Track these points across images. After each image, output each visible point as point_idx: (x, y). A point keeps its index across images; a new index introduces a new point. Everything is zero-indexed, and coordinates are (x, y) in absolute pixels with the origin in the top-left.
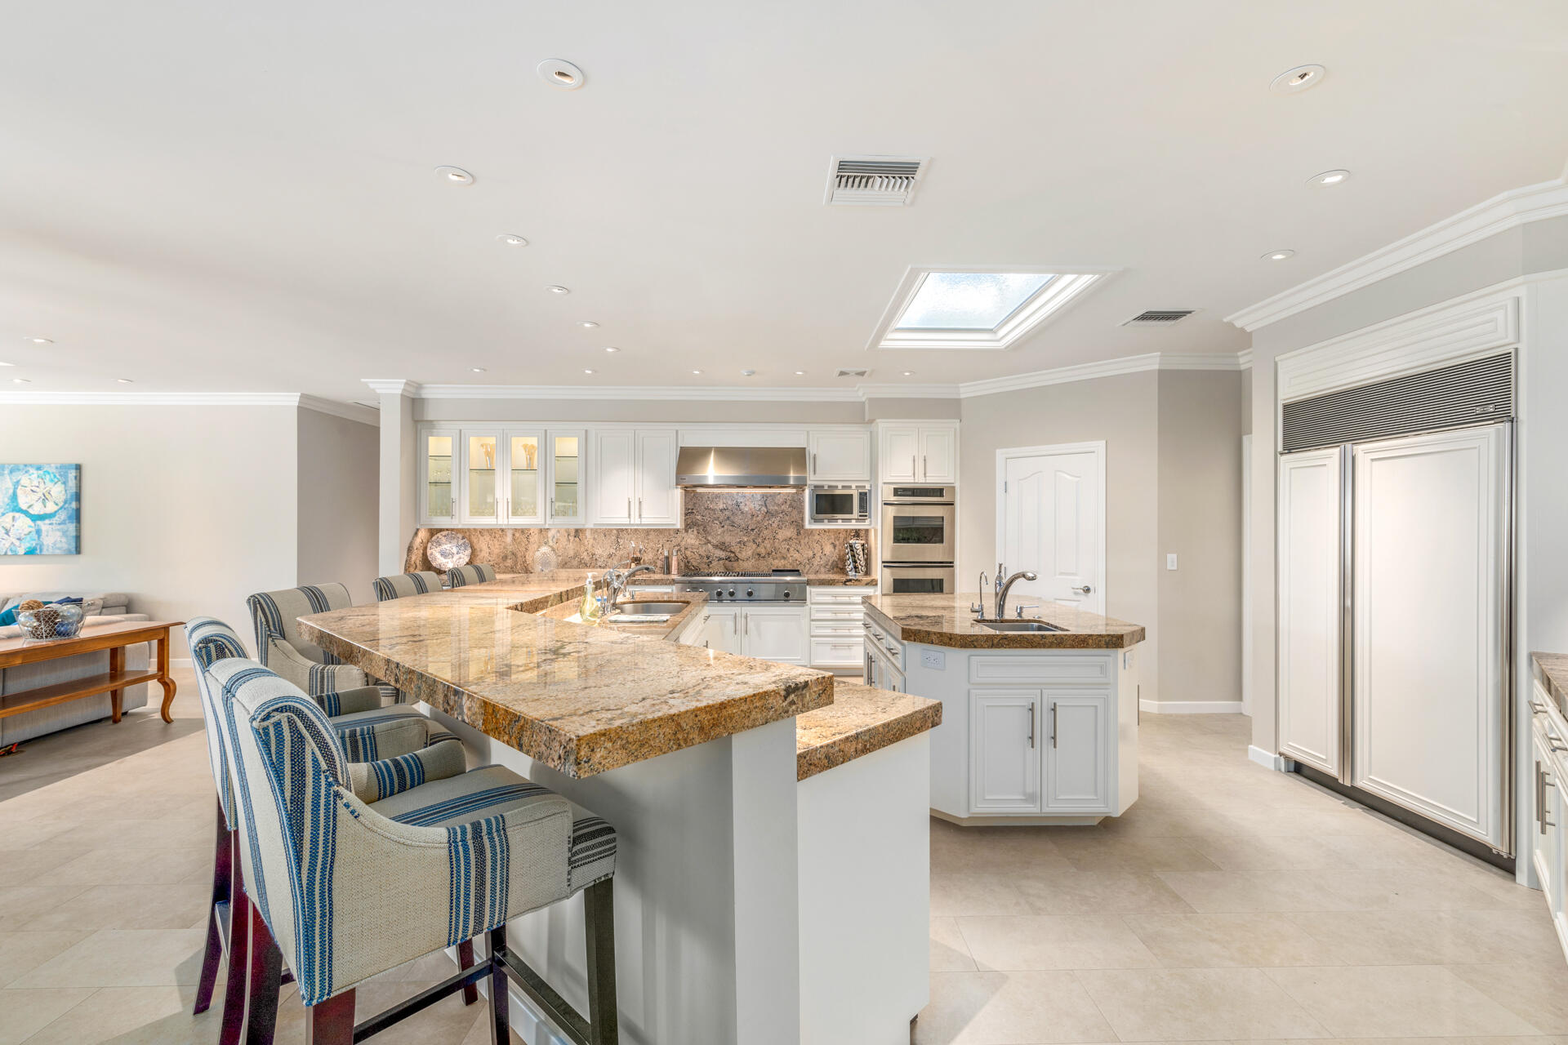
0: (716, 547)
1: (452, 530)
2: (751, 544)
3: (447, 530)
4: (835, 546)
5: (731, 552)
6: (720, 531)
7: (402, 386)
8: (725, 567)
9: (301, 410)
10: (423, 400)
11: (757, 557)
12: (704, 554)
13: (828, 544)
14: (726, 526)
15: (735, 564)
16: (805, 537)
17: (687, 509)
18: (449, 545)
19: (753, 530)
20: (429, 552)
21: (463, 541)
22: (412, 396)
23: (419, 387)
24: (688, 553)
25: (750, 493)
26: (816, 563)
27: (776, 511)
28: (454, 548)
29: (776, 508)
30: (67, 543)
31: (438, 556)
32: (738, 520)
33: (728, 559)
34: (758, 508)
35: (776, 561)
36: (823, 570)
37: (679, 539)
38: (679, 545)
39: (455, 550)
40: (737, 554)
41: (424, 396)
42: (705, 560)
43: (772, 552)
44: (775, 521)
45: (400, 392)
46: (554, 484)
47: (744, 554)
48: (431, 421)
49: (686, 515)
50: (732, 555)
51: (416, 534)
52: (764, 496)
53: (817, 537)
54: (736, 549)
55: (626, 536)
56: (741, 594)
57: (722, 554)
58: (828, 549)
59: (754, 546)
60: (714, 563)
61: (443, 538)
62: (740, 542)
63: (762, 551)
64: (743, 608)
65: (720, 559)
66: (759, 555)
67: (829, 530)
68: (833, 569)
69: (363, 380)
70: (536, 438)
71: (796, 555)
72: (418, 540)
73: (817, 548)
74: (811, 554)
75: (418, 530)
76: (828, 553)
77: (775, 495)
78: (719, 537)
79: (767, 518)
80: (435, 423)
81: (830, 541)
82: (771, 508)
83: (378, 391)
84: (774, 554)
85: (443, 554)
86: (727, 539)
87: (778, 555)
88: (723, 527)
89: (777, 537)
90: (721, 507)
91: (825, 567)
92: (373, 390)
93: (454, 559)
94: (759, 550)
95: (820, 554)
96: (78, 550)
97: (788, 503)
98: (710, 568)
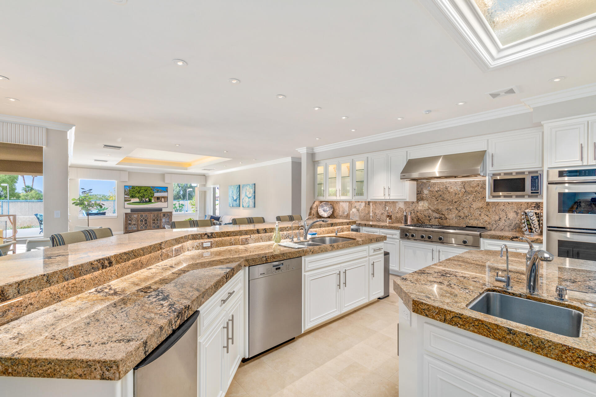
0: (433, 211)
1: (327, 201)
2: (455, 210)
3: (325, 201)
4: (517, 213)
5: (442, 214)
6: (436, 203)
7: (306, 150)
8: (439, 223)
9: (293, 162)
10: (315, 153)
11: (458, 218)
12: (427, 215)
13: (512, 211)
14: (439, 200)
15: (445, 221)
16: (493, 207)
17: (418, 191)
18: (326, 207)
19: (456, 202)
20: (319, 210)
21: (330, 206)
22: (312, 153)
23: (313, 149)
24: (418, 214)
25: (454, 182)
26: (501, 224)
27: (472, 191)
28: (328, 208)
29: (471, 189)
30: (252, 204)
31: (322, 211)
32: (446, 196)
33: (441, 218)
34: (459, 189)
35: (472, 221)
36: (507, 228)
37: (414, 207)
38: (414, 210)
39: (328, 209)
40: (446, 216)
41: (315, 152)
42: (427, 218)
43: (469, 215)
44: (471, 197)
45: (306, 152)
46: (355, 182)
47: (450, 216)
48: (318, 161)
49: (417, 194)
50: (443, 216)
51: (314, 203)
52: (462, 182)
53: (503, 207)
54: (445, 213)
55: (389, 205)
56: (435, 238)
57: (437, 215)
58: (512, 215)
59: (457, 212)
60: (433, 220)
61: (324, 205)
62: (448, 209)
63: (462, 215)
64: (437, 246)
65: (436, 218)
66: (460, 217)
67: (512, 203)
68: (516, 229)
69: (296, 149)
70: (349, 163)
71: (486, 218)
72: (315, 205)
73: (503, 215)
74: (497, 218)
75: (315, 201)
76: (511, 218)
77: (470, 181)
78: (435, 206)
79: (465, 195)
80: (319, 161)
81: (514, 210)
82: (468, 189)
83: (301, 153)
84: (470, 217)
85: (324, 211)
86: (440, 207)
87: (473, 217)
88: (438, 200)
89: (472, 206)
90: (436, 189)
91: (509, 227)
92: (299, 152)
93: (328, 213)
94: (460, 214)
95: (505, 218)
96: (255, 207)
97: (480, 185)
98: (430, 222)
